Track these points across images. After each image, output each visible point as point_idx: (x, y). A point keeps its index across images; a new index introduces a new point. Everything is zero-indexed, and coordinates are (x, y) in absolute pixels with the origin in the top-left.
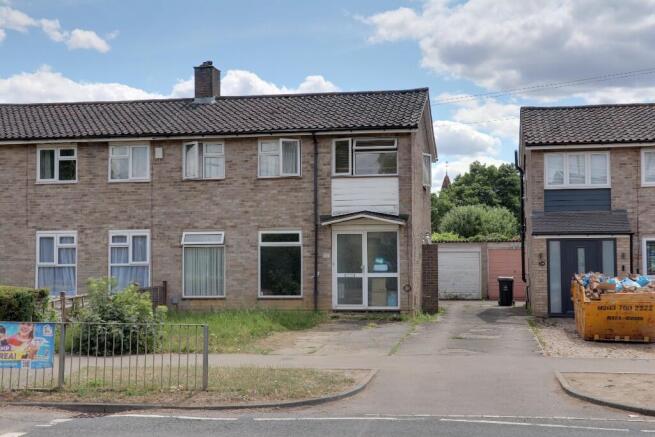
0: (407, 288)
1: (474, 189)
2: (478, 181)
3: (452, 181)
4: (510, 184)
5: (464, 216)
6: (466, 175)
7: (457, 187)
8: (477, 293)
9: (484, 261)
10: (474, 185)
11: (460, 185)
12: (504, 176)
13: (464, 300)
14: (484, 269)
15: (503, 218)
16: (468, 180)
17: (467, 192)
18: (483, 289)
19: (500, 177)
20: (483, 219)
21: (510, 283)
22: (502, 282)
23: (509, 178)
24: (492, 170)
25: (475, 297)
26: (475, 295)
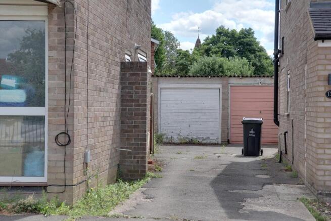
0: (62, 139)
1: (218, 48)
2: (223, 42)
3: (202, 42)
4: (247, 44)
5: (209, 64)
6: (214, 37)
7: (205, 46)
8: (216, 136)
9: (225, 99)
10: (219, 44)
11: (208, 44)
12: (243, 38)
13: (200, 144)
14: (224, 108)
15: (243, 68)
16: (214, 41)
17: (214, 50)
18: (223, 131)
19: (239, 38)
20: (225, 67)
21: (257, 126)
22: (247, 125)
23: (248, 39)
24: (234, 32)
25: (214, 141)
26: (213, 139)
